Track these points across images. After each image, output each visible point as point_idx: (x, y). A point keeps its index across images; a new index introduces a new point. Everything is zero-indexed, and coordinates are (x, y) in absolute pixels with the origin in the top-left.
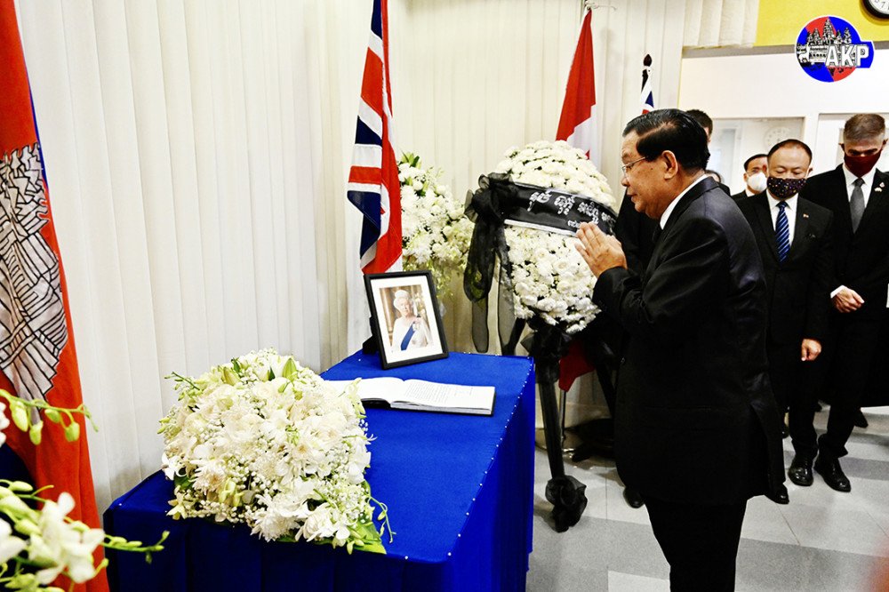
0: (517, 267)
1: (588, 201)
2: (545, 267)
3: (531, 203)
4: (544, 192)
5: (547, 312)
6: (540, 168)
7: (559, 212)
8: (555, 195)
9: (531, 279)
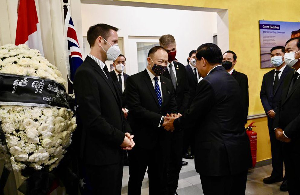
0: (9, 135)
1: (52, 82)
2: (32, 133)
3: (14, 87)
4: (23, 79)
5: (36, 163)
6: (15, 62)
7: (36, 92)
8: (31, 81)
9: (22, 142)
